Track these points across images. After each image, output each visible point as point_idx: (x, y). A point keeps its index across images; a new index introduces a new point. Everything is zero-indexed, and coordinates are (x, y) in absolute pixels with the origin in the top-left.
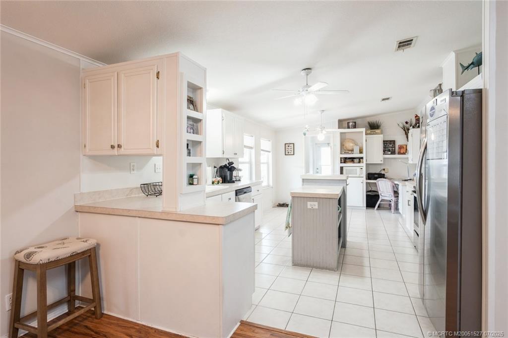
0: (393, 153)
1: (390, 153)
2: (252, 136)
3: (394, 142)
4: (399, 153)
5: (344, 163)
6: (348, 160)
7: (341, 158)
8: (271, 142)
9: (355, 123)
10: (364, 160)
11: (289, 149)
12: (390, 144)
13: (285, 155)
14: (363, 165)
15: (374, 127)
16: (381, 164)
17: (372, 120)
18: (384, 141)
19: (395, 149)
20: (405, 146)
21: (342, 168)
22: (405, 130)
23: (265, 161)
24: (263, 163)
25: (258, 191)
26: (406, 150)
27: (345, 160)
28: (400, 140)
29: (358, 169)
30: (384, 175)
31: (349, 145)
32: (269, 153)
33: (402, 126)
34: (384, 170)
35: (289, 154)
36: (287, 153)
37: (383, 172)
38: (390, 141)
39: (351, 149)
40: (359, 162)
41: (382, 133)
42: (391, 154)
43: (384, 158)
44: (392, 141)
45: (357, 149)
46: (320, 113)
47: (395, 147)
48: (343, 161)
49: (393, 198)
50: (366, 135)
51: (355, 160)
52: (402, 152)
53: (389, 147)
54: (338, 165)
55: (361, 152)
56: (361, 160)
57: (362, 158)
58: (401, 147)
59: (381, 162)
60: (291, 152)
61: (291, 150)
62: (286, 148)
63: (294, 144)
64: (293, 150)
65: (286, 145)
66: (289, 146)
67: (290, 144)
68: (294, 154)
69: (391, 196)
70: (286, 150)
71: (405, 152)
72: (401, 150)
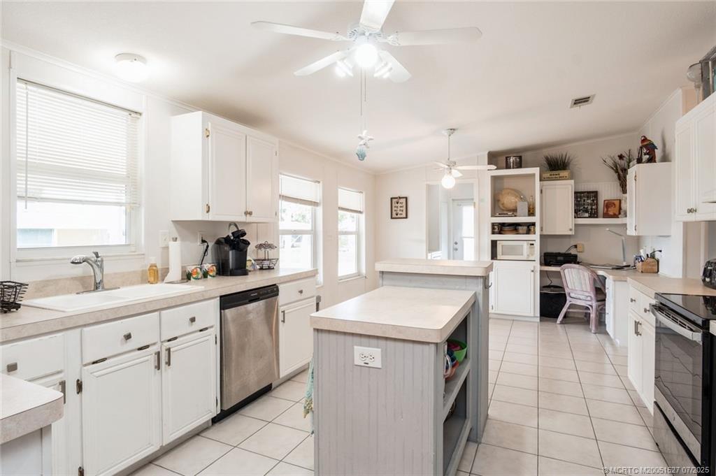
0: (594, 214)
1: (587, 215)
2: (319, 182)
3: (595, 194)
4: (606, 215)
5: (500, 233)
6: (506, 228)
7: (493, 225)
8: (364, 193)
9: (520, 157)
10: (538, 228)
11: (399, 208)
12: (588, 198)
13: (392, 218)
14: (536, 237)
15: (556, 166)
16: (569, 236)
17: (554, 153)
18: (576, 193)
19: (597, 209)
20: (617, 203)
21: (494, 244)
22: (616, 171)
23: (351, 229)
24: (346, 233)
25: (301, 292)
26: (620, 209)
27: (500, 228)
28: (607, 190)
29: (525, 245)
30: (576, 256)
31: (509, 200)
32: (360, 215)
33: (610, 162)
34: (576, 246)
35: (399, 216)
36: (394, 216)
37: (573, 252)
38: (589, 192)
39: (511, 206)
40: (528, 232)
41: (571, 178)
42: (589, 217)
44: (593, 192)
45: (522, 208)
46: (446, 133)
47: (597, 204)
48: (496, 230)
49: (594, 304)
50: (541, 180)
51: (520, 228)
52: (611, 213)
53: (586, 203)
54: (488, 237)
55: (531, 213)
56: (532, 228)
57: (534, 224)
58: (608, 204)
59: (570, 233)
60: (401, 212)
61: (401, 209)
62: (394, 205)
63: (406, 198)
64: (404, 209)
65: (394, 200)
66: (397, 203)
67: (400, 198)
68: (406, 218)
69: (589, 298)
70: (394, 209)
71: (617, 213)
72: (609, 209)
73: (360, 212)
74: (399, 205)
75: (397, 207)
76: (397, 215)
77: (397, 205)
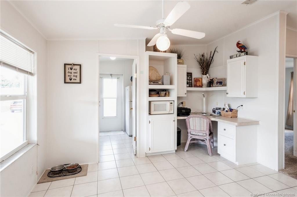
0: (191, 85)
3: (191, 75)
5: (152, 96)
7: (149, 90)
10: (176, 92)
11: (73, 73)
13: (65, 83)
14: (174, 98)
23: (22, 93)
29: (168, 104)
30: (189, 109)
32: (30, 76)
33: (198, 58)
34: (182, 103)
35: (72, 81)
36: (68, 80)
42: (189, 87)
43: (187, 91)
44: (191, 73)
47: (192, 80)
49: (208, 138)
51: (162, 92)
52: (198, 85)
54: (146, 99)
55: (171, 83)
58: (197, 80)
60: (75, 78)
61: (75, 74)
62: (67, 71)
63: (80, 65)
64: (78, 75)
65: (67, 67)
66: (71, 69)
67: (74, 65)
68: (80, 83)
69: (205, 135)
70: (67, 74)
71: (201, 85)
72: (197, 83)
73: (31, 74)
74: (73, 71)
75: (71, 73)
76: (71, 80)
77: (70, 71)
